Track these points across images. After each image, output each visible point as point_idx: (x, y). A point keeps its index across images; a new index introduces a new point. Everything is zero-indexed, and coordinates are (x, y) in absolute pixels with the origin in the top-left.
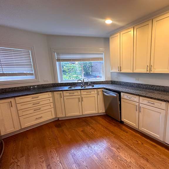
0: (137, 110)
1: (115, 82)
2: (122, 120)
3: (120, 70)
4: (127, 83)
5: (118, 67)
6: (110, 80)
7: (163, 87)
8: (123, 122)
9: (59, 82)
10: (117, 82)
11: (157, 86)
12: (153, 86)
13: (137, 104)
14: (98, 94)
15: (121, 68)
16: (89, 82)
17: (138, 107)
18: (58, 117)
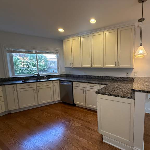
0: (84, 93)
1: (68, 75)
2: (74, 103)
3: (72, 66)
4: (78, 75)
5: (71, 63)
6: (65, 74)
7: (101, 76)
8: (75, 104)
9: (10, 77)
10: (71, 75)
11: (98, 76)
12: (95, 76)
13: (84, 89)
14: (54, 85)
15: (73, 64)
16: (45, 76)
17: (84, 91)
18: (9, 110)
